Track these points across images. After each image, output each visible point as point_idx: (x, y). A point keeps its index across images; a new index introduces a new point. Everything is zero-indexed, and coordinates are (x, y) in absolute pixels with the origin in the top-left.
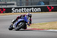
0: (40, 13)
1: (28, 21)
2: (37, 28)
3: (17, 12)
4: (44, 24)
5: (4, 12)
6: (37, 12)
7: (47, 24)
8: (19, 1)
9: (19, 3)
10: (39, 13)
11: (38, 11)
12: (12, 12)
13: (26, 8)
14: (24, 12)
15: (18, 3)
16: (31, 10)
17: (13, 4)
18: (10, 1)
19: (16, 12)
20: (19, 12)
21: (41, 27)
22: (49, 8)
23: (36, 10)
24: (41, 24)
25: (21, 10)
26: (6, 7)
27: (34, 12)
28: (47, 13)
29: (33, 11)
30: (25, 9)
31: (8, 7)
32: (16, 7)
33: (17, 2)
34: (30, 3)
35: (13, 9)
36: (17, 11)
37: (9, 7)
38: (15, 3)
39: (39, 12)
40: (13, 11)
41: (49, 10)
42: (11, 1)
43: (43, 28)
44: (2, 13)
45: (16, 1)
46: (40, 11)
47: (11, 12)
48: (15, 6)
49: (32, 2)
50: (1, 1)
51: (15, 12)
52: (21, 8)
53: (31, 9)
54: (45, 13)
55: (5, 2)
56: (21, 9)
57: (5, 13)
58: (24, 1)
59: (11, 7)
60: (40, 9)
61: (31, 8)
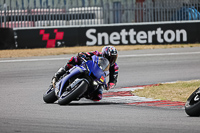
0: (185, 46)
1: (101, 73)
3: (103, 44)
5: (59, 43)
6: (175, 42)
8: (111, 4)
9: (111, 13)
10: (180, 46)
11: (178, 40)
12: (88, 43)
13: (137, 29)
14: (130, 44)
15: (109, 11)
17: (92, 16)
19: (100, 43)
20: (110, 44)
24: (189, 86)
25: (118, 38)
26: (65, 26)
27: (165, 43)
29: (160, 40)
31: (74, 26)
32: (100, 25)
33: (105, 7)
34: (150, 13)
35: (92, 34)
36: (103, 38)
37: (77, 26)
38: (98, 11)
39: (182, 42)
40: (91, 40)
42: (83, 6)
45: (102, 6)
47: (84, 44)
48: (99, 23)
49: (158, 7)
50: (50, 4)
51: (97, 44)
52: (118, 29)
53: (154, 33)
55: (64, 8)
56: (119, 32)
57: (61, 46)
58: (129, 3)
59: (83, 26)
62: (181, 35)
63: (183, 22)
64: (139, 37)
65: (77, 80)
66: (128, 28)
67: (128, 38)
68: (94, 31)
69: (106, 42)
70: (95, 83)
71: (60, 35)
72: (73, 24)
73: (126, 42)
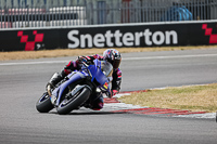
0: (176, 49)
2: (165, 107)
3: (87, 47)
4: (189, 91)
5: (39, 46)
6: (164, 45)
7: (203, 92)
8: (94, 3)
9: (95, 13)
10: (170, 48)
11: (168, 42)
12: (70, 46)
13: (124, 30)
14: (115, 46)
15: (93, 10)
16: (142, 39)
17: (74, 16)
18: (62, 3)
20: (94, 46)
21: (179, 102)
22: (208, 31)
23: (158, 38)
24: (180, 92)
25: (103, 40)
26: (45, 27)
27: (154, 45)
28: (203, 48)
29: (148, 42)
30: (118, 34)
31: (55, 27)
32: (82, 26)
33: (89, 7)
34: (138, 13)
35: (74, 35)
36: (86, 40)
37: (58, 27)
38: (81, 11)
39: (172, 45)
40: (73, 43)
41: (208, 37)
42: (65, 5)
43: (185, 107)
44: (29, 50)
45: (85, 5)
46: (175, 41)
47: (66, 47)
48: (81, 23)
49: (145, 7)
50: (29, 3)
51: (79, 47)
52: (103, 31)
53: (141, 34)
54: (194, 49)
55: (44, 7)
56: (104, 33)
57: (41, 49)
58: (115, 3)
59: (65, 27)
60: (174, 33)
61: (142, 29)
62: (171, 37)
63: (173, 22)
64: (125, 39)
65: (78, 87)
66: (113, 30)
67: (113, 40)
68: (76, 32)
69: (90, 45)
70: (98, 90)
71: (40, 37)
72: (54, 25)
73: (112, 45)
